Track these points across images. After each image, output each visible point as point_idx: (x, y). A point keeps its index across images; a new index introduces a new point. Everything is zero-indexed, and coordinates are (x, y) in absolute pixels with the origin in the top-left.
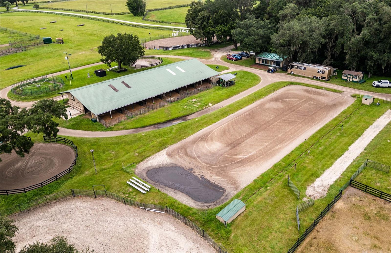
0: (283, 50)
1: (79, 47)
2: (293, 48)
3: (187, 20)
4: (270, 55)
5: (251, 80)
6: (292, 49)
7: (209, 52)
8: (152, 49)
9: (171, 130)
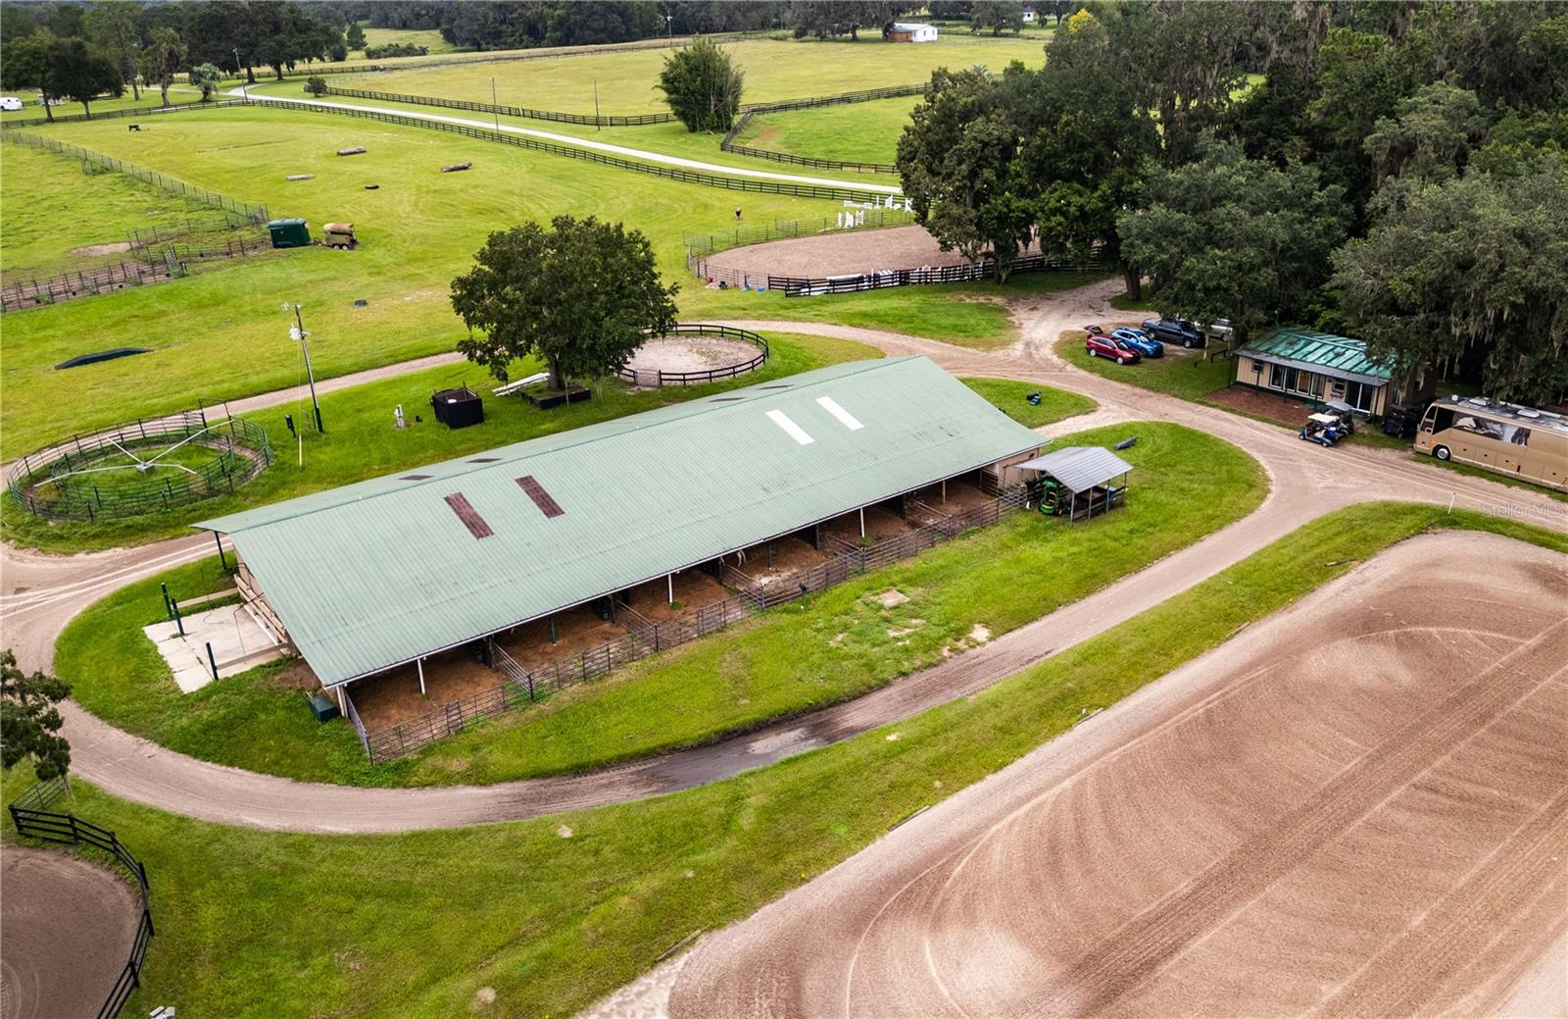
0: (1399, 331)
1: (412, 269)
2: (1463, 327)
3: (906, 157)
4: (1316, 345)
5: (1217, 483)
6: (1456, 331)
7: (1001, 310)
8: (736, 286)
9: (731, 810)
